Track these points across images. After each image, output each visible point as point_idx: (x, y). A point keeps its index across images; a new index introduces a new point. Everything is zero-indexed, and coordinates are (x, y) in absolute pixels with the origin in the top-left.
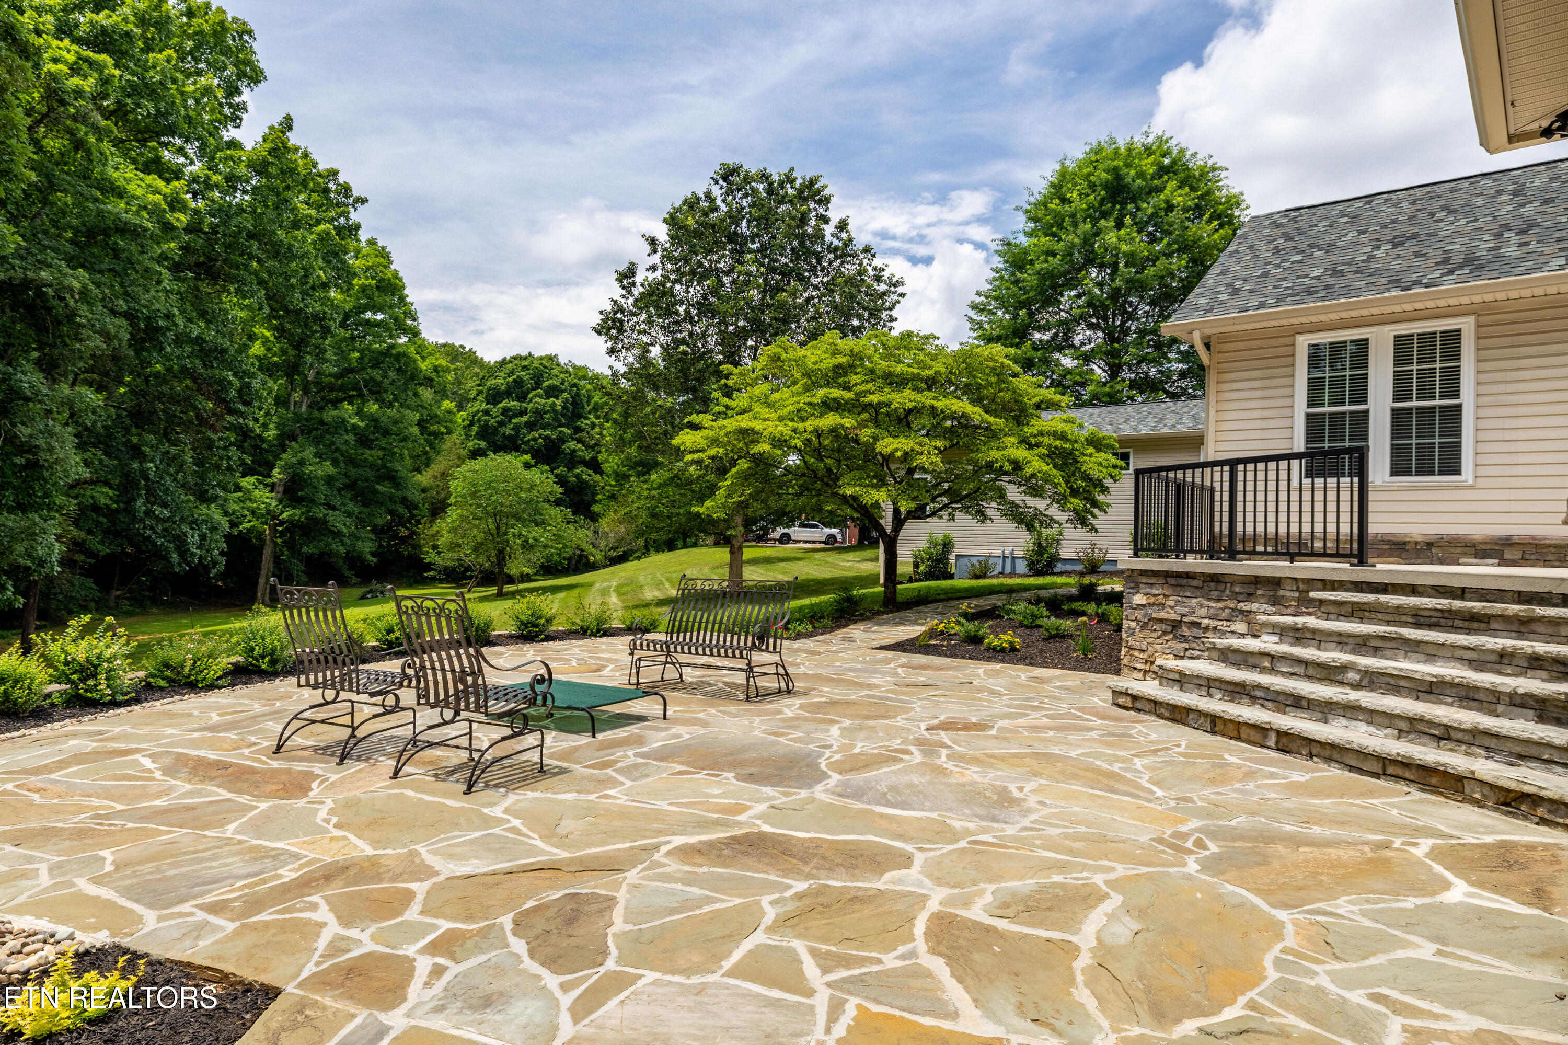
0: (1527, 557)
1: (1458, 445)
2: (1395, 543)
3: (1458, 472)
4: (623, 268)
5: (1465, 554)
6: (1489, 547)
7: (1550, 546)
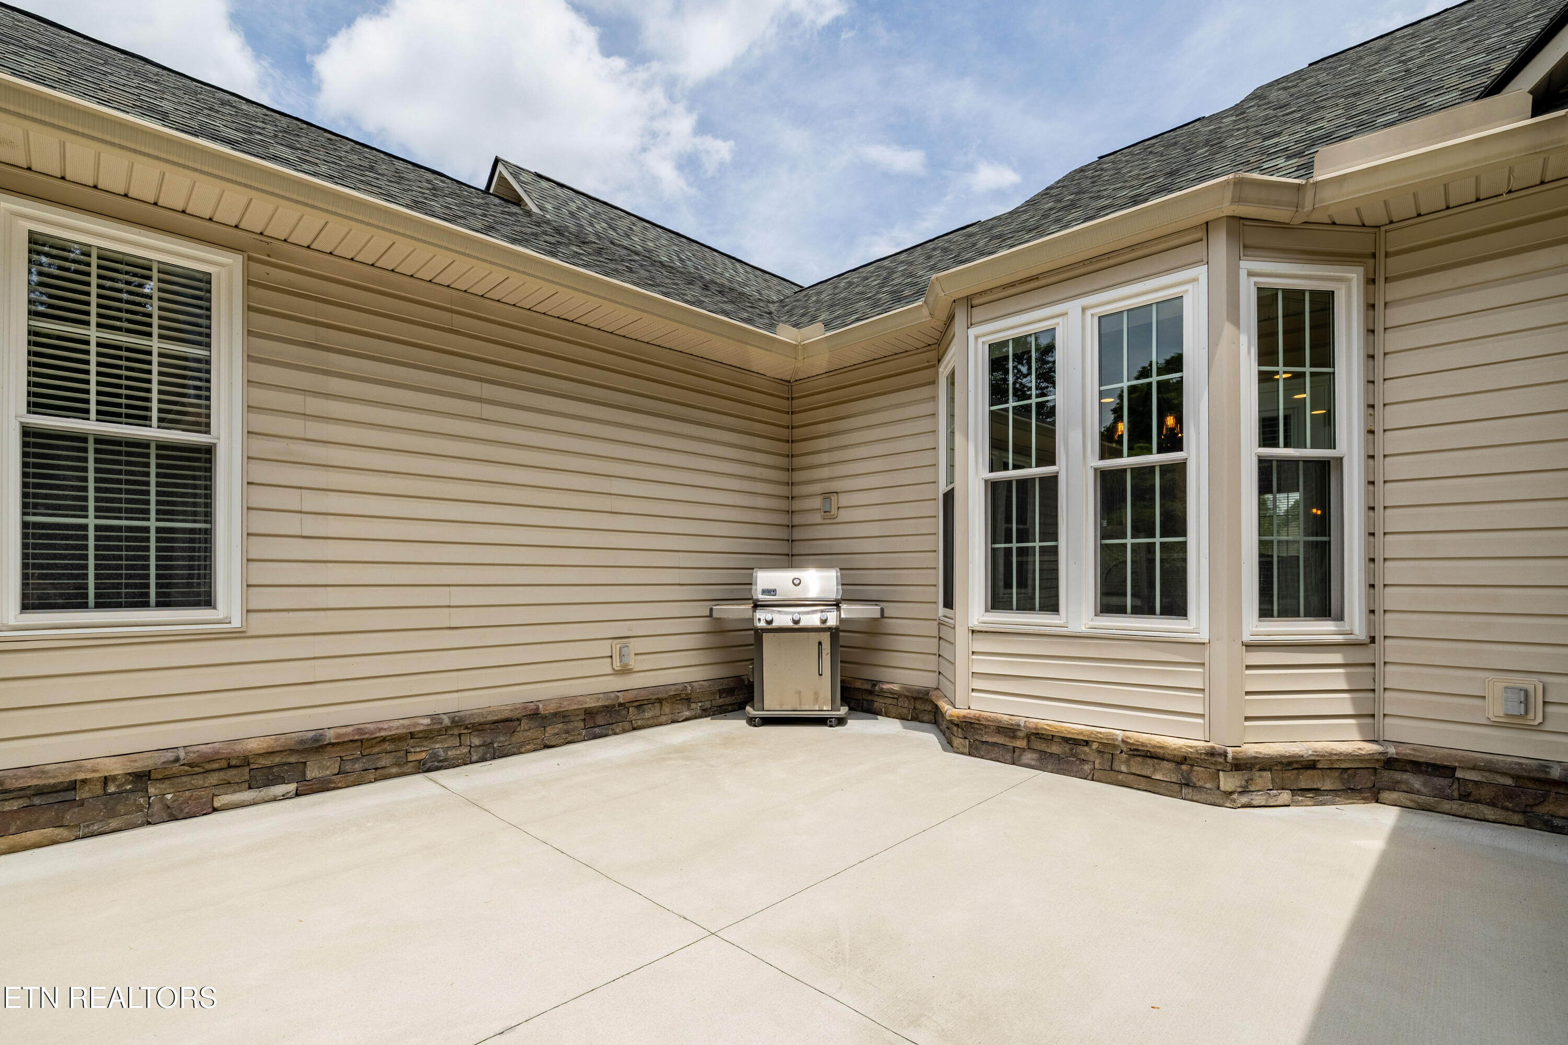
0: (348, 767)
1: (207, 537)
2: (40, 791)
3: (207, 602)
5: (228, 786)
6: (277, 760)
7: (384, 740)
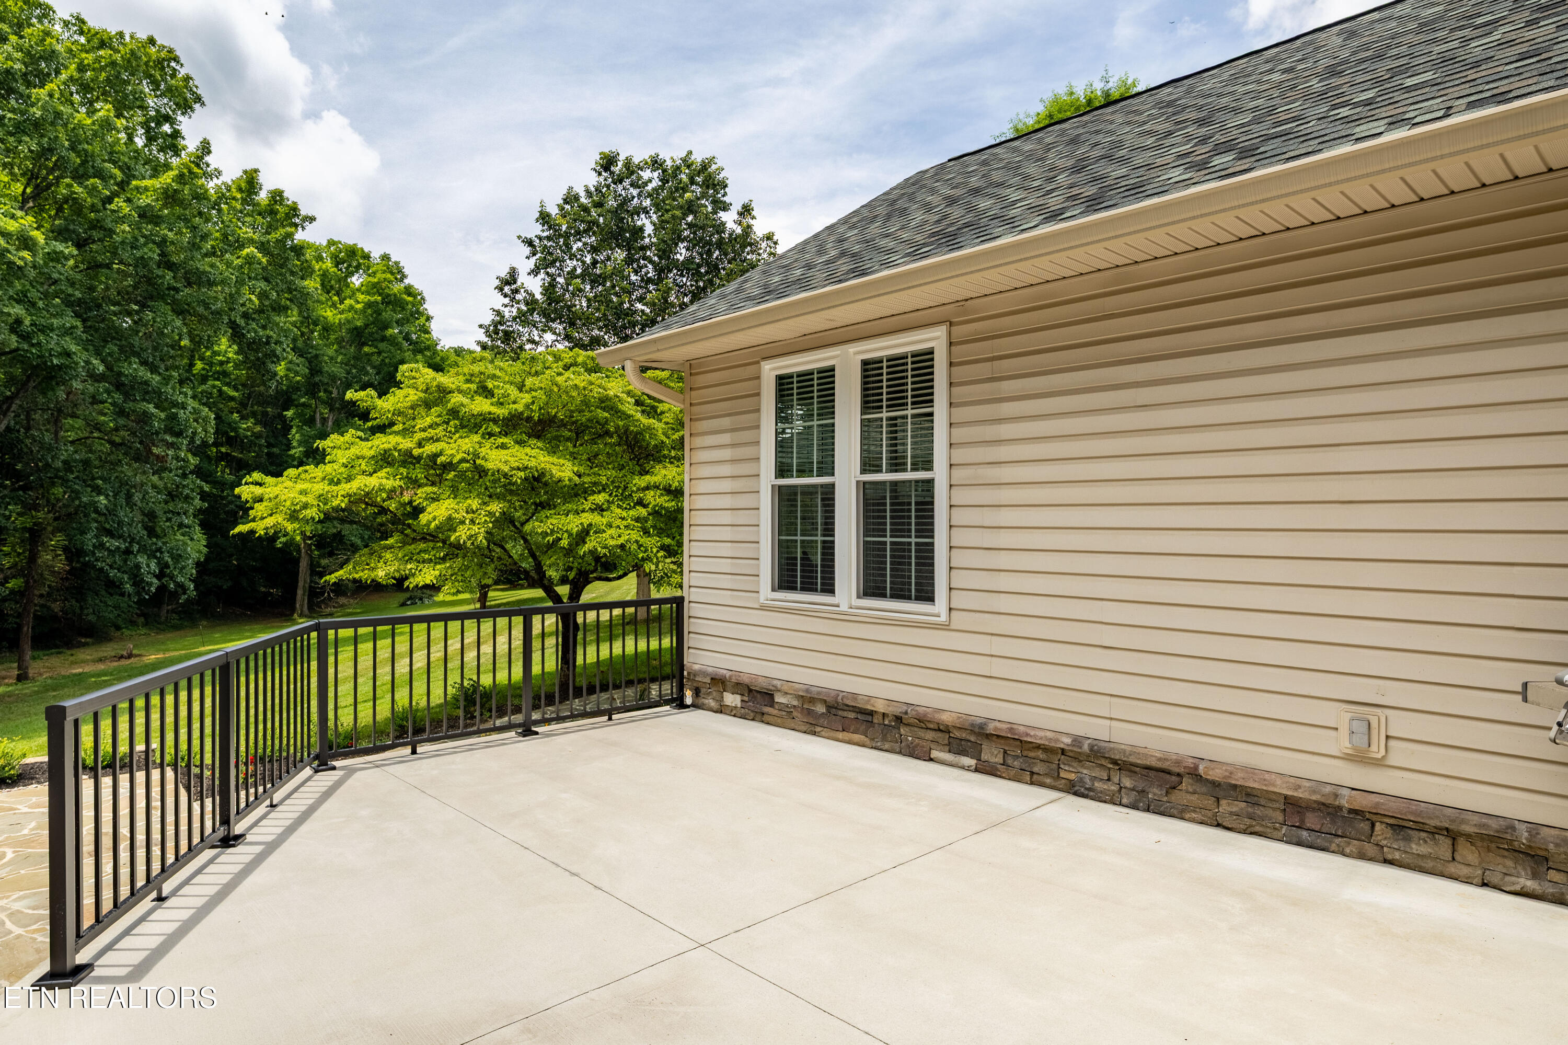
0: (1010, 762)
1: (932, 548)
2: (861, 711)
3: (930, 597)
4: (504, 273)
5: (938, 743)
6: (965, 735)
